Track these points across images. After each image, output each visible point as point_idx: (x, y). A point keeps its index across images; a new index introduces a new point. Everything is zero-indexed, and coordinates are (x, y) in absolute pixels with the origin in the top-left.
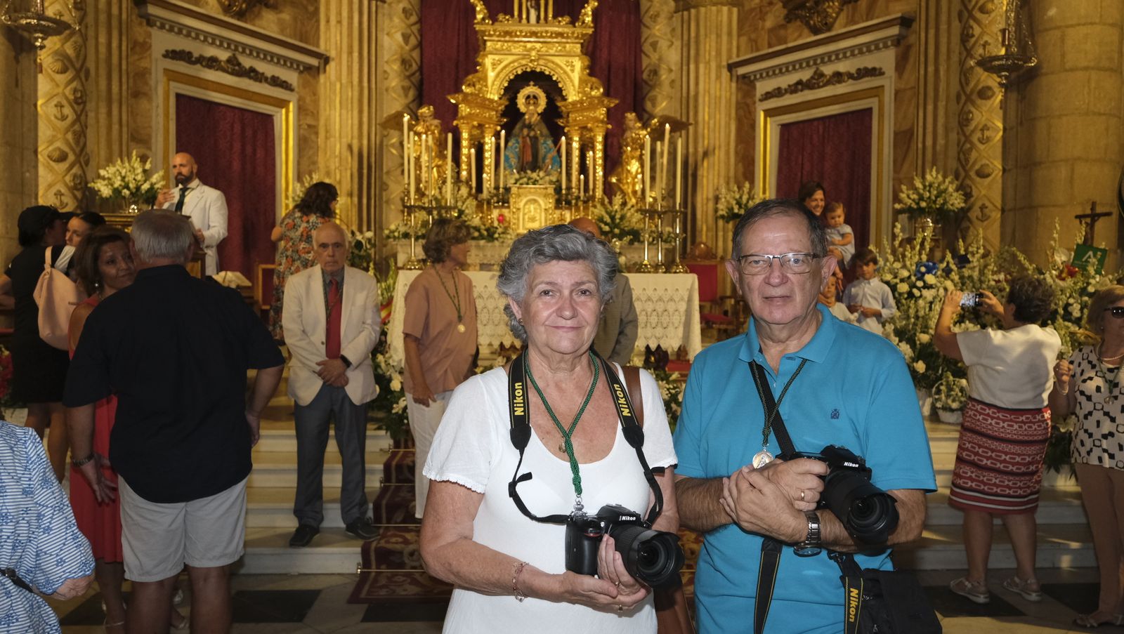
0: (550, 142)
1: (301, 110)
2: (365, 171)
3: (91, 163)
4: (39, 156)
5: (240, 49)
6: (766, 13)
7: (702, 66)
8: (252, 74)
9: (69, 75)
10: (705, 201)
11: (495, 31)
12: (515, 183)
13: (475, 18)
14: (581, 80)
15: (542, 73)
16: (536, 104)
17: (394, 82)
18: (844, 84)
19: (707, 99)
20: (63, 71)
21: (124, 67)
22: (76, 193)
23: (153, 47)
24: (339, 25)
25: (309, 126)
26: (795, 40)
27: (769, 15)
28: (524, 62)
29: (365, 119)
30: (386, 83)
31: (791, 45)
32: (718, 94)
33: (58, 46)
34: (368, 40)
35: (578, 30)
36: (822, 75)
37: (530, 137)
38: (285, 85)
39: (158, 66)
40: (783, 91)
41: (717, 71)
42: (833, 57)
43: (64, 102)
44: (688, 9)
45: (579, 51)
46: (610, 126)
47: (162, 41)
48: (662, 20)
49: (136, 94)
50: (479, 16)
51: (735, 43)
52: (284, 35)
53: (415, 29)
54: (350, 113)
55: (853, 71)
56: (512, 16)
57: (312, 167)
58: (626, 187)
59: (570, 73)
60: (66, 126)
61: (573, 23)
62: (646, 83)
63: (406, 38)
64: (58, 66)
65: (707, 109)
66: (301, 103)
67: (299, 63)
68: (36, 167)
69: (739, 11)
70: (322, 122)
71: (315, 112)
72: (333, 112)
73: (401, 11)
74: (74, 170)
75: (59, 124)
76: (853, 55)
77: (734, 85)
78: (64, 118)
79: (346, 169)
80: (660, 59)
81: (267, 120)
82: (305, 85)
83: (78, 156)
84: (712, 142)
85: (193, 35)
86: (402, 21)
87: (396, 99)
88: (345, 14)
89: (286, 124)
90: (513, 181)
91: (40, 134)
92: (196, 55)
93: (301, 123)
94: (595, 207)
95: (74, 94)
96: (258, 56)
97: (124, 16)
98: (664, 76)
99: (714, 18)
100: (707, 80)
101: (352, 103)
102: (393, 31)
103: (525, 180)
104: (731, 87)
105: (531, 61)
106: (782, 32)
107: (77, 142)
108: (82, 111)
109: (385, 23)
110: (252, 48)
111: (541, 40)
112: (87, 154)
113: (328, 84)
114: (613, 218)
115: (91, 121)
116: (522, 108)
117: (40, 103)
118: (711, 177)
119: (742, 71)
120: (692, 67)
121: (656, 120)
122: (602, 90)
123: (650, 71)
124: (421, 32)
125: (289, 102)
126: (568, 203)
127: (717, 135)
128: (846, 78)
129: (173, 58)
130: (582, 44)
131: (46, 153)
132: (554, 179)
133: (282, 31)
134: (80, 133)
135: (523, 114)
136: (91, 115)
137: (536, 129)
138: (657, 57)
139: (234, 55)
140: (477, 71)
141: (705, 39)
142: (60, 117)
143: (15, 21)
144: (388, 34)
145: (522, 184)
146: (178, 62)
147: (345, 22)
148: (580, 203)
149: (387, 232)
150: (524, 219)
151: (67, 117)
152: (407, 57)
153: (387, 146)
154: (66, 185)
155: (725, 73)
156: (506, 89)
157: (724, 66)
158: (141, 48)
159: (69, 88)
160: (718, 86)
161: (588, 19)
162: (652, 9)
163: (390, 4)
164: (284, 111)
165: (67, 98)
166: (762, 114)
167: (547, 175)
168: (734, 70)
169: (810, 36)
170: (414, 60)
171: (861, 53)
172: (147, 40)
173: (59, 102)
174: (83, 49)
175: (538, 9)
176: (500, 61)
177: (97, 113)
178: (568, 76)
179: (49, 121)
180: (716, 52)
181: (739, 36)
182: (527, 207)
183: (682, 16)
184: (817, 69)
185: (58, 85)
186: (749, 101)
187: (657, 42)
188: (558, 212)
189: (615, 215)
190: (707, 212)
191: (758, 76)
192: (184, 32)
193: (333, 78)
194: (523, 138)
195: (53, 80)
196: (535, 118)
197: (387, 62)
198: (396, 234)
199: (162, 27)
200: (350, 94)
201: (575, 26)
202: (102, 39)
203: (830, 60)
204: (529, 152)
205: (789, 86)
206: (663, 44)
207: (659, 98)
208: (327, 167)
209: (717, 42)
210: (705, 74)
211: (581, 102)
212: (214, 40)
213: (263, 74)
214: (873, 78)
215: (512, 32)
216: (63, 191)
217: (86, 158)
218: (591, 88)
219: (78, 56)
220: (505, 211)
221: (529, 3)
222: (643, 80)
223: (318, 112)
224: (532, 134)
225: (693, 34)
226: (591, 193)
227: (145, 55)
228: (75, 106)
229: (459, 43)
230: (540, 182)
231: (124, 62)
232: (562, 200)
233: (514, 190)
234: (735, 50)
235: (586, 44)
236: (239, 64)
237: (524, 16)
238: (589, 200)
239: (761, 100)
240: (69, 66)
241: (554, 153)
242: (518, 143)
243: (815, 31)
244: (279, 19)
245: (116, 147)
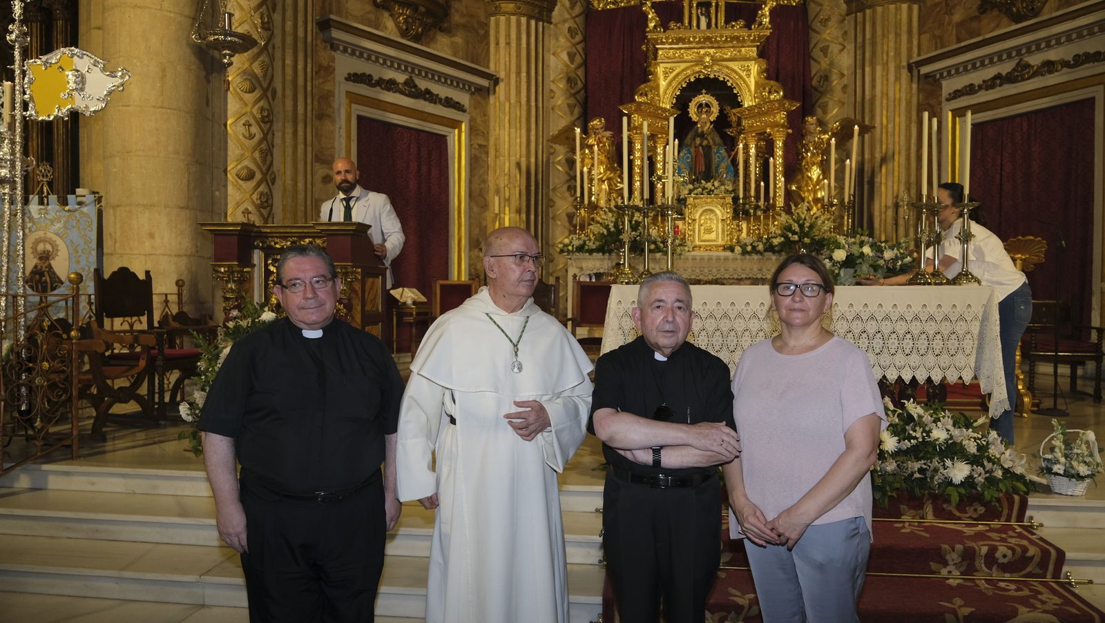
0: (723, 151)
1: (472, 130)
2: (533, 188)
3: (277, 180)
4: (229, 175)
5: (417, 72)
6: (954, 6)
7: (879, 69)
8: (428, 96)
9: (257, 94)
10: (883, 209)
11: (667, 38)
12: (690, 194)
13: (647, 26)
14: (757, 83)
15: (716, 79)
16: (709, 113)
17: (560, 100)
18: (1056, 74)
19: (885, 102)
20: (251, 91)
21: (309, 88)
22: (262, 210)
23: (337, 71)
24: (508, 47)
25: (480, 146)
26: (992, 31)
27: (958, 7)
28: (697, 69)
29: (533, 138)
30: (552, 102)
31: (988, 36)
32: (897, 96)
33: (246, 66)
34: (535, 59)
35: (755, 32)
36: (1028, 66)
37: (702, 146)
38: (458, 106)
39: (341, 89)
40: (977, 88)
41: (896, 71)
42: (1043, 45)
43: (252, 121)
44: (862, 10)
45: (755, 54)
46: (790, 131)
47: (344, 64)
48: (833, 23)
49: (321, 116)
50: (652, 25)
51: (915, 42)
52: (456, 57)
53: (580, 47)
54: (518, 131)
55: (1069, 58)
56: (682, 23)
57: (482, 186)
58: (806, 194)
59: (745, 77)
60: (253, 145)
61: (748, 26)
62: (815, 89)
63: (571, 56)
64: (247, 85)
65: (885, 113)
66: (472, 123)
67: (470, 84)
68: (226, 186)
69: (920, 7)
70: (492, 142)
71: (485, 132)
72: (502, 132)
73: (567, 31)
74: (260, 189)
75: (247, 142)
76: (1069, 40)
77: (915, 86)
78: (251, 137)
79: (515, 187)
80: (831, 64)
81: (441, 140)
82: (476, 106)
83: (265, 174)
84: (891, 147)
85: (373, 58)
86: (567, 38)
87: (562, 117)
88: (513, 36)
89: (459, 144)
90: (687, 192)
91: (230, 153)
92: (376, 78)
93: (472, 142)
94: (780, 215)
95: (261, 113)
96: (433, 78)
97: (309, 39)
98: (835, 82)
99: (892, 16)
100: (885, 82)
101: (520, 122)
102: (559, 51)
103: (700, 190)
104: (911, 89)
105: (705, 67)
106: (975, 25)
107: (264, 161)
108: (269, 130)
109: (551, 43)
110: (428, 70)
111: (715, 45)
112: (273, 172)
113: (498, 104)
114: (801, 226)
115: (278, 141)
116: (694, 118)
117: (229, 122)
118: (890, 184)
119: (925, 70)
120: (867, 69)
121: (837, 124)
122: (782, 93)
123: (821, 77)
124: (585, 50)
125: (462, 122)
126: (746, 213)
127: (897, 139)
128: (1060, 66)
129: (354, 81)
130: (758, 47)
131: (234, 171)
132: (730, 188)
133: (455, 55)
134: (266, 152)
135: (696, 123)
136: (278, 135)
137: (709, 138)
138: (828, 62)
139: (411, 77)
140: (649, 80)
141: (883, 39)
142: (248, 136)
143: (204, 39)
144: (554, 54)
145: (697, 194)
146: (359, 85)
147: (514, 44)
148: (759, 213)
149: (561, 246)
150: (699, 231)
151: (255, 135)
152: (572, 75)
153: (553, 163)
154: (253, 202)
155: (905, 72)
156: (678, 98)
157: (903, 67)
158: (325, 71)
159: (256, 107)
160: (898, 87)
161: (766, 20)
162: (821, 14)
163: (556, 25)
164: (456, 131)
165: (254, 118)
166: (950, 114)
167: (722, 185)
168: (915, 72)
169: (1010, 25)
170: (579, 77)
171: (1080, 37)
172: (331, 64)
173: (246, 121)
174: (270, 69)
175: (708, 16)
176: (672, 69)
177: (284, 133)
178: (745, 82)
179: (239, 140)
180: (895, 53)
181: (920, 34)
182: (703, 218)
183: (856, 17)
184: (1021, 60)
185: (246, 105)
186: (933, 102)
187: (829, 46)
188: (735, 222)
189: (804, 224)
190: (885, 221)
191: (945, 74)
192: (365, 55)
193: (502, 98)
194: (696, 147)
195: (241, 99)
196: (707, 127)
197: (553, 82)
198: (570, 248)
199: (345, 51)
200: (518, 113)
201: (750, 29)
202: (289, 61)
203: (1038, 49)
204: (702, 161)
205: (984, 81)
206: (834, 48)
207: (831, 104)
208: (497, 185)
209: (896, 42)
210: (883, 76)
211: (758, 106)
212: (392, 62)
213: (438, 95)
214: (1096, 63)
215: (685, 38)
216: (250, 209)
217: (273, 176)
218: (770, 92)
219: (265, 76)
220: (680, 223)
221: (699, 11)
222: (812, 86)
223: (488, 133)
224: (705, 143)
225: (868, 36)
226: (771, 201)
227: (329, 78)
228: (261, 123)
229: (623, 59)
230: (715, 191)
231: (309, 84)
232: (740, 211)
233: (690, 201)
234: (915, 49)
235: (760, 47)
236: (415, 86)
237: (695, 24)
238: (769, 207)
239: (947, 100)
240: (257, 85)
241: (728, 162)
242: (690, 153)
243: (1017, 18)
244: (452, 42)
245: (301, 167)
